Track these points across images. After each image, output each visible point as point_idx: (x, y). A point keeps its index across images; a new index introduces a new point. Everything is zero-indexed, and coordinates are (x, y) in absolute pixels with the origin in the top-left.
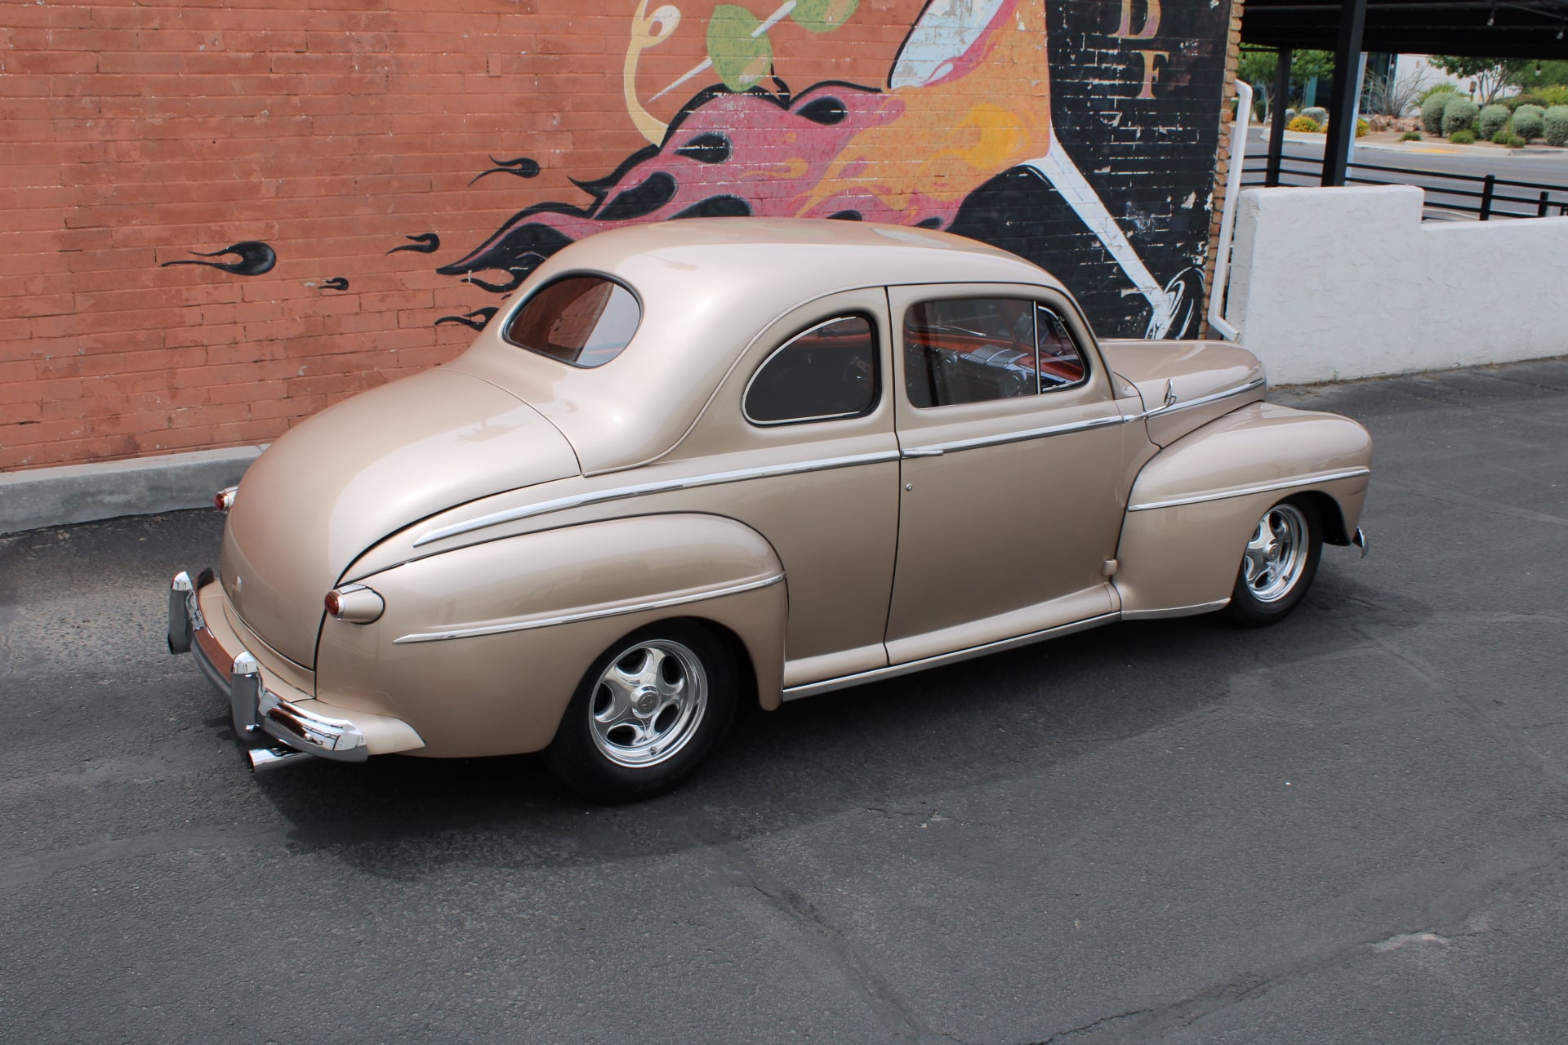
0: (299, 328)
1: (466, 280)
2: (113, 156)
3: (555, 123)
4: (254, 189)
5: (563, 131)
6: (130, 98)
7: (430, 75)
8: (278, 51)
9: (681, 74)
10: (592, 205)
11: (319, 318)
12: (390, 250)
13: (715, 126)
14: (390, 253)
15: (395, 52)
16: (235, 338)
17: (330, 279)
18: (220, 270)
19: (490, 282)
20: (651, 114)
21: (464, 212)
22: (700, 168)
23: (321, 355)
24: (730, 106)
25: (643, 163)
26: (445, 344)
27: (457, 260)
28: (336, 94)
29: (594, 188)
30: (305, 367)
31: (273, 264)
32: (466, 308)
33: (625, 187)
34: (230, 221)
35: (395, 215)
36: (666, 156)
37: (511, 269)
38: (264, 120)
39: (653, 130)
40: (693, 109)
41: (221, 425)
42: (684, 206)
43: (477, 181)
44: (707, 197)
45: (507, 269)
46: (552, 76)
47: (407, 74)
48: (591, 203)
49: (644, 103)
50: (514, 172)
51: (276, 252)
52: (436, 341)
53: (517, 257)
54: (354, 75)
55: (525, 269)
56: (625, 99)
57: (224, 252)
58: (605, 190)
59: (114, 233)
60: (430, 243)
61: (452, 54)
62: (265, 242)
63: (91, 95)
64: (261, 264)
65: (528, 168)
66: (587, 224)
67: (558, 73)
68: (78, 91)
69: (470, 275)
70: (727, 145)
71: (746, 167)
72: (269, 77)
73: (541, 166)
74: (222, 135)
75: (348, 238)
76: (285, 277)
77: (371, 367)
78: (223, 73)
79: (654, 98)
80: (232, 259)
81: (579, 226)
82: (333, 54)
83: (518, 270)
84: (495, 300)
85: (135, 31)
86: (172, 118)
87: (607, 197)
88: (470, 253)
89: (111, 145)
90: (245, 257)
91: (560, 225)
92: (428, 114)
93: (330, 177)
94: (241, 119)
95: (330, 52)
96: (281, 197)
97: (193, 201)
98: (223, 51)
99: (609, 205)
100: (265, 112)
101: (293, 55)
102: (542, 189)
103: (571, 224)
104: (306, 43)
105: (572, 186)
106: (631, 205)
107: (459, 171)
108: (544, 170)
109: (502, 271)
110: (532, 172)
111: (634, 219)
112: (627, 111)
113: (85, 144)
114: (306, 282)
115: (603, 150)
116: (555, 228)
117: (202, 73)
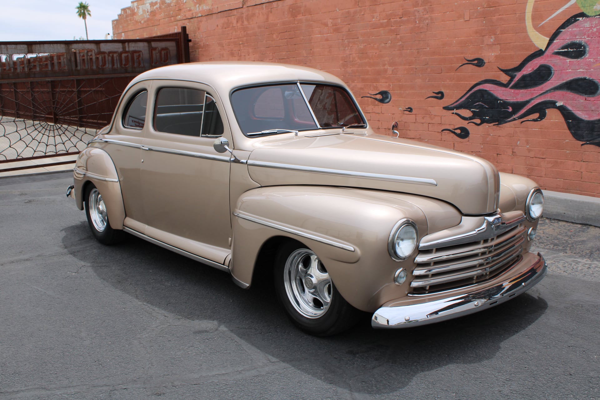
1: (453, 113)
2: (351, 59)
3: (492, 40)
4: (386, 71)
5: (496, 44)
6: (356, 39)
7: (442, 22)
8: (394, 18)
9: (557, 10)
10: (508, 81)
11: (403, 123)
12: (426, 97)
13: (577, 37)
14: (426, 98)
15: (430, 14)
16: (379, 126)
17: (407, 107)
18: (376, 101)
19: (463, 115)
20: (540, 33)
21: (454, 82)
22: (567, 62)
24: (587, 25)
25: (533, 60)
26: (444, 141)
27: (450, 104)
28: (411, 33)
29: (510, 72)
31: (390, 100)
32: (453, 126)
33: (525, 72)
34: (379, 82)
35: (429, 83)
36: (548, 56)
37: (472, 110)
38: (389, 45)
39: (541, 42)
40: (564, 28)
42: (557, 83)
43: (458, 69)
44: (572, 79)
45: (470, 110)
46: (491, 17)
47: (434, 23)
48: (508, 80)
49: (535, 27)
50: (474, 64)
51: (391, 95)
52: (442, 139)
53: (474, 105)
55: (477, 110)
56: (526, 27)
57: (376, 94)
58: (515, 74)
59: (350, 86)
60: (440, 95)
61: (451, 12)
62: (388, 91)
63: (347, 39)
64: (386, 99)
65: (480, 63)
66: (506, 90)
67: (494, 16)
68: (344, 39)
69: (455, 111)
70: (585, 48)
71: (596, 61)
72: (391, 29)
73: (485, 62)
74: (378, 51)
75: (413, 91)
76: (393, 105)
78: (379, 28)
79: (542, 24)
80: (379, 97)
81: (502, 91)
82: (410, 18)
83: (474, 111)
84: (464, 124)
85: (358, 16)
86: (365, 46)
87: (516, 77)
88: (455, 101)
89: (351, 55)
90: (383, 96)
91: (493, 91)
92: (441, 40)
93: (408, 67)
94: (383, 45)
95: (409, 17)
96: (394, 74)
97: (370, 75)
98: (379, 20)
99: (517, 81)
100: (390, 42)
101: (398, 19)
102: (485, 73)
103: (498, 90)
104: (403, 14)
105: (499, 71)
106: (528, 82)
107: (452, 64)
108: (487, 64)
109: (468, 111)
110: (481, 65)
111: (529, 89)
112: (527, 32)
113: (345, 55)
114: (399, 108)
115: (515, 53)
116: (491, 91)
117: (374, 29)
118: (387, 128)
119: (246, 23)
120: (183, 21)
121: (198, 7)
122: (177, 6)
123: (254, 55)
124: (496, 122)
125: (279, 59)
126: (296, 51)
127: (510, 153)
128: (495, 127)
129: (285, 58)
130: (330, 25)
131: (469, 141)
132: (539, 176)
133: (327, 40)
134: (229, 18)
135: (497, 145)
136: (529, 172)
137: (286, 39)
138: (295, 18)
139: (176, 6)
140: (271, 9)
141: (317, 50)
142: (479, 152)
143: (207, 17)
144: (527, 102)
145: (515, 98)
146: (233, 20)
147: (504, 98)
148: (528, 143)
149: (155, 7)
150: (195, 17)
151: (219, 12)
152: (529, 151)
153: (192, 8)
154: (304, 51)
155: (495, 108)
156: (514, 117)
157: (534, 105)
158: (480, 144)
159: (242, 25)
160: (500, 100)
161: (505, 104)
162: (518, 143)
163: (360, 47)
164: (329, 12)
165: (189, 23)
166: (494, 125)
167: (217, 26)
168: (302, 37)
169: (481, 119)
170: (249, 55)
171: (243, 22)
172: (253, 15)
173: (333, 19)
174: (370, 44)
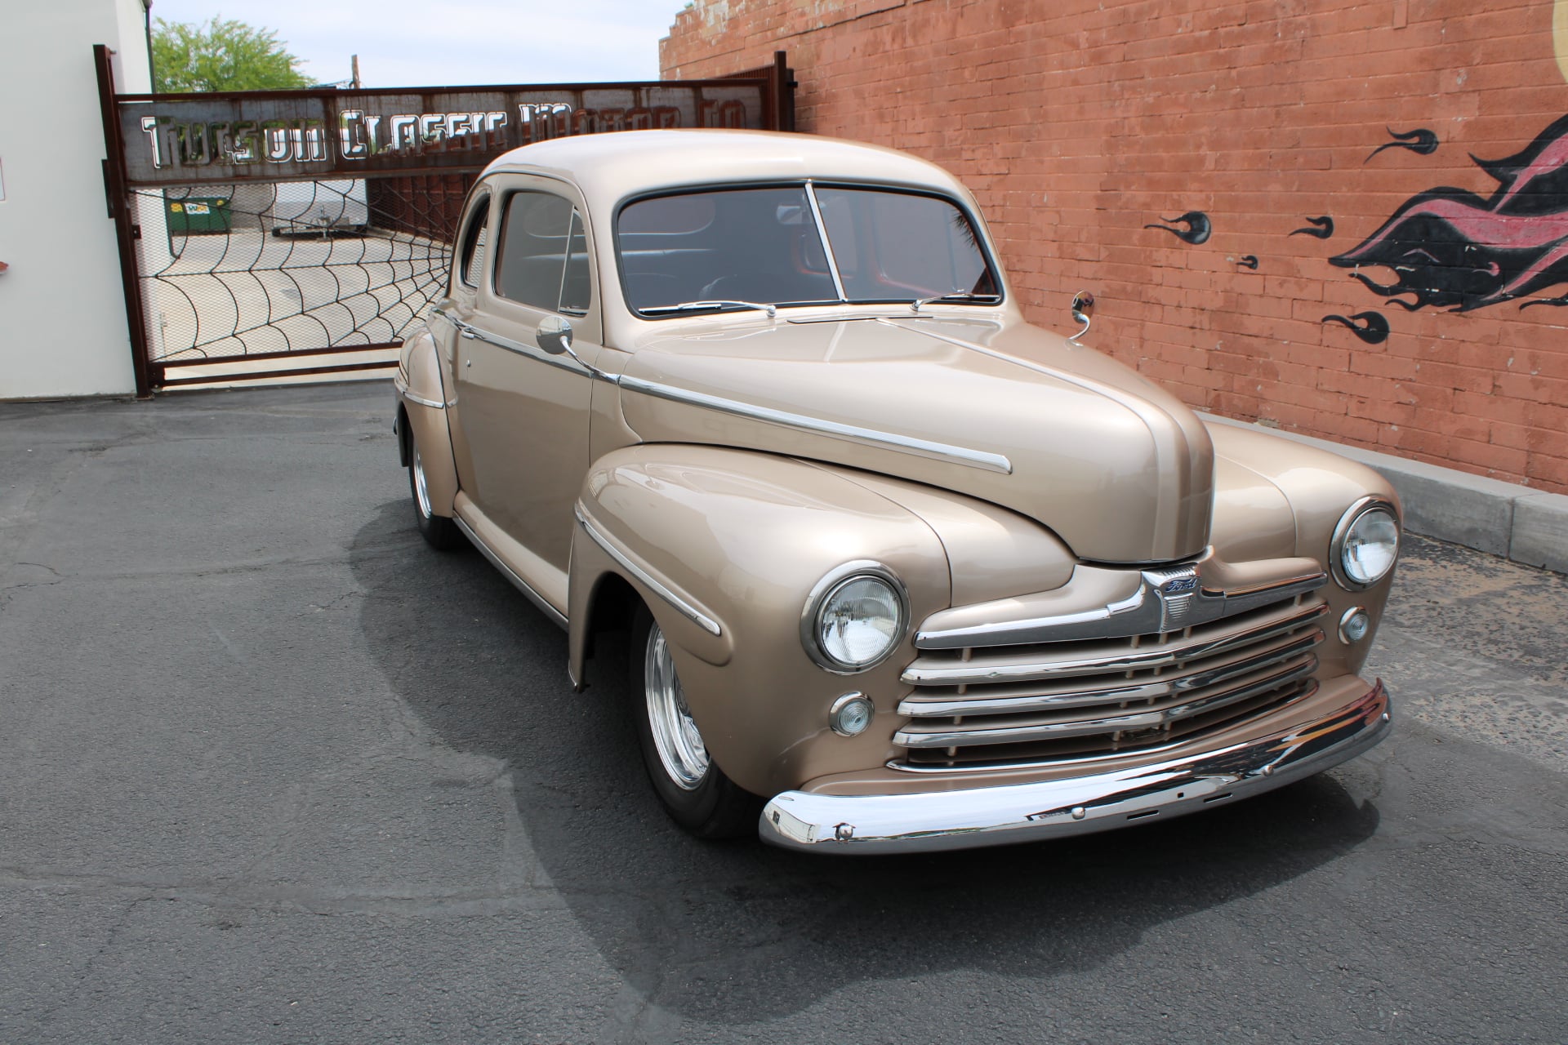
0: (1218, 302)
1: (1352, 275)
2: (1126, 131)
3: (1459, 81)
4: (1201, 161)
5: (1469, 92)
6: (1138, 80)
7: (1339, 35)
8: (1226, 27)
10: (1495, 192)
11: (1234, 295)
12: (1291, 232)
14: (1291, 234)
15: (1311, 13)
16: (1179, 301)
17: (1245, 256)
18: (1176, 237)
19: (1376, 281)
21: (1358, 194)
23: (1234, 333)
25: (1564, 136)
26: (1328, 346)
27: (1347, 251)
28: (1263, 64)
29: (1500, 168)
30: (1221, 342)
31: (1208, 236)
32: (1350, 308)
33: (1541, 168)
34: (1185, 191)
35: (1300, 193)
37: (1398, 268)
38: (1212, 94)
41: (1167, 381)
43: (1374, 156)
45: (1393, 268)
46: (1461, 19)
47: (1319, 36)
48: (1495, 190)
50: (1409, 147)
51: (1212, 223)
52: (1321, 341)
53: (1405, 255)
54: (1278, 43)
55: (1412, 270)
56: (1551, 41)
57: (1177, 221)
58: (1512, 173)
59: (1122, 197)
60: (1323, 228)
61: (1361, 7)
62: (1206, 214)
63: (1119, 80)
64: (1200, 234)
65: (1425, 142)
66: (1486, 218)
67: (1471, 15)
68: (1113, 79)
69: (1357, 270)
72: (1217, 53)
73: (1439, 139)
74: (1185, 111)
75: (1261, 215)
76: (1215, 249)
77: (1267, 355)
78: (1191, 52)
80: (1183, 227)
81: (1477, 220)
82: (1264, 23)
83: (1404, 270)
84: (1377, 304)
85: (1145, 22)
86: (1159, 96)
87: (1516, 182)
88: (1360, 243)
89: (1126, 121)
90: (1192, 226)
91: (1454, 218)
92: (1334, 80)
93: (1251, 151)
94: (1198, 95)
95: (1261, 21)
96: (1219, 170)
97: (1166, 171)
98: (1192, 31)
99: (1518, 193)
100: (1214, 86)
101: (1236, 28)
102: (1438, 170)
103: (1467, 217)
104: (1246, 15)
105: (1472, 166)
106: (1545, 195)
107: (1356, 145)
108: (1442, 145)
109: (1389, 270)
110: (1428, 147)
111: (1548, 216)
112: (1554, 57)
113: (1115, 120)
114: (1228, 256)
115: (1515, 116)
116: (1449, 220)
117: (1179, 54)
118: (1196, 307)
119: (910, 42)
120: (789, 39)
121: (819, 5)
122: (778, 5)
123: (924, 120)
124: (1456, 303)
125: (975, 129)
126: (1008, 110)
127: (1488, 389)
128: (1453, 316)
129: (988, 126)
130: (1084, 45)
131: (1386, 350)
132: (1558, 455)
133: (1076, 82)
134: (878, 30)
135: (1456, 364)
136: (1532, 442)
137: (990, 80)
138: (1011, 29)
139: (776, 4)
140: (962, 7)
141: (1055, 106)
142: (1410, 380)
143: (835, 27)
144: (1541, 252)
145: (1508, 240)
146: (886, 35)
147: (1480, 238)
148: (1534, 365)
149: (737, 9)
150: (812, 31)
151: (857, 18)
152: (1537, 385)
153: (807, 9)
154: (1027, 109)
155: (1455, 266)
156: (1506, 290)
157: (1557, 259)
158: (1414, 359)
159: (903, 48)
160: (1471, 244)
161: (1484, 255)
162: (1509, 364)
163: (1147, 99)
164: (1083, 13)
165: (799, 43)
166: (1450, 311)
167: (854, 49)
168: (1024, 76)
169: (1418, 294)
170: (914, 119)
171: (904, 40)
172: (926, 22)
173: (1090, 30)
174: (1168, 94)
